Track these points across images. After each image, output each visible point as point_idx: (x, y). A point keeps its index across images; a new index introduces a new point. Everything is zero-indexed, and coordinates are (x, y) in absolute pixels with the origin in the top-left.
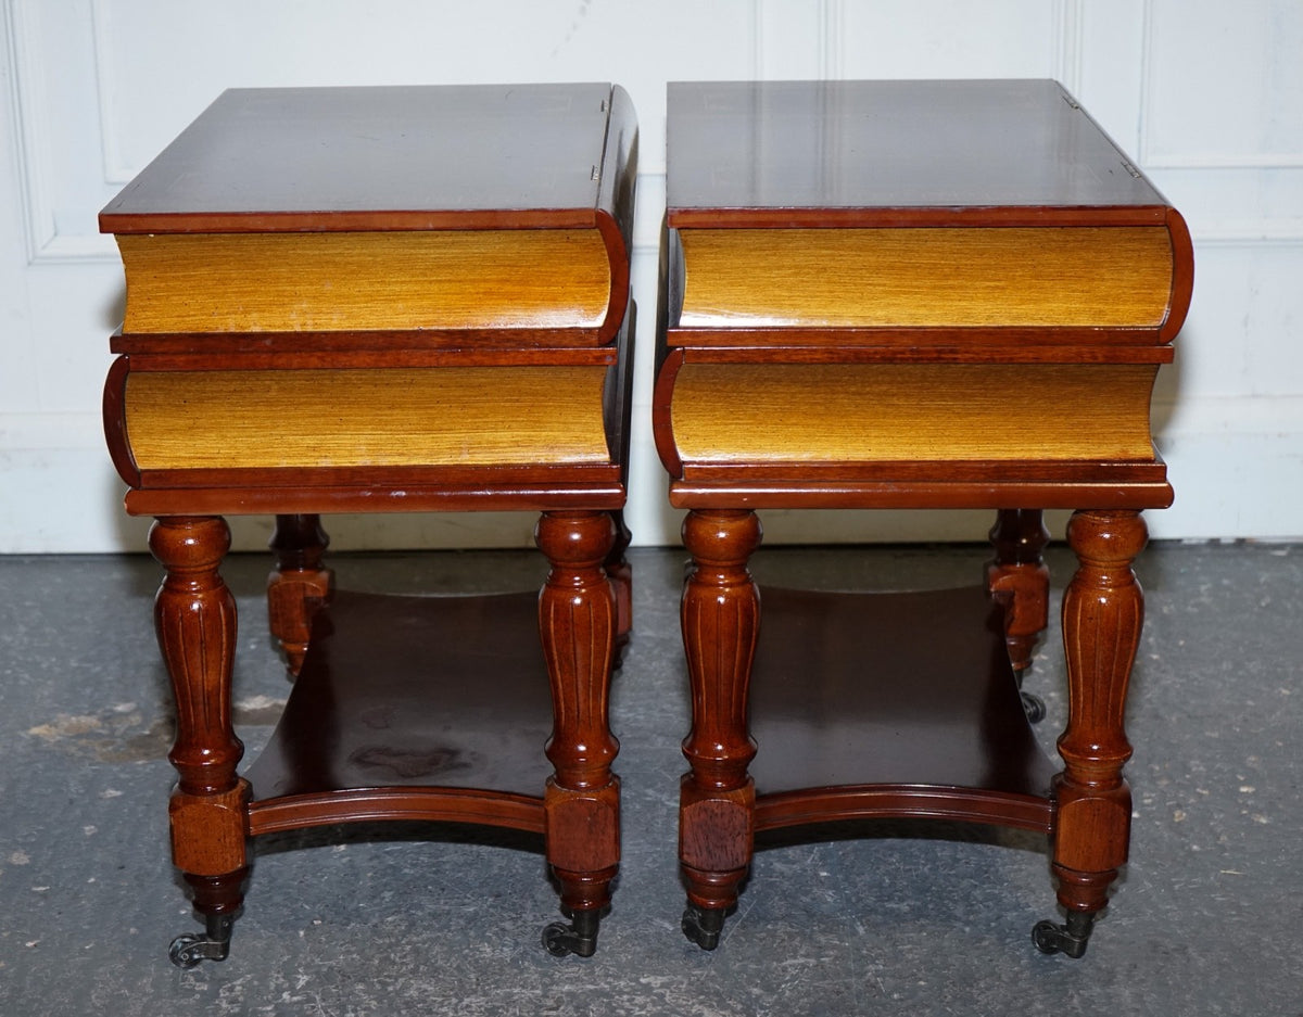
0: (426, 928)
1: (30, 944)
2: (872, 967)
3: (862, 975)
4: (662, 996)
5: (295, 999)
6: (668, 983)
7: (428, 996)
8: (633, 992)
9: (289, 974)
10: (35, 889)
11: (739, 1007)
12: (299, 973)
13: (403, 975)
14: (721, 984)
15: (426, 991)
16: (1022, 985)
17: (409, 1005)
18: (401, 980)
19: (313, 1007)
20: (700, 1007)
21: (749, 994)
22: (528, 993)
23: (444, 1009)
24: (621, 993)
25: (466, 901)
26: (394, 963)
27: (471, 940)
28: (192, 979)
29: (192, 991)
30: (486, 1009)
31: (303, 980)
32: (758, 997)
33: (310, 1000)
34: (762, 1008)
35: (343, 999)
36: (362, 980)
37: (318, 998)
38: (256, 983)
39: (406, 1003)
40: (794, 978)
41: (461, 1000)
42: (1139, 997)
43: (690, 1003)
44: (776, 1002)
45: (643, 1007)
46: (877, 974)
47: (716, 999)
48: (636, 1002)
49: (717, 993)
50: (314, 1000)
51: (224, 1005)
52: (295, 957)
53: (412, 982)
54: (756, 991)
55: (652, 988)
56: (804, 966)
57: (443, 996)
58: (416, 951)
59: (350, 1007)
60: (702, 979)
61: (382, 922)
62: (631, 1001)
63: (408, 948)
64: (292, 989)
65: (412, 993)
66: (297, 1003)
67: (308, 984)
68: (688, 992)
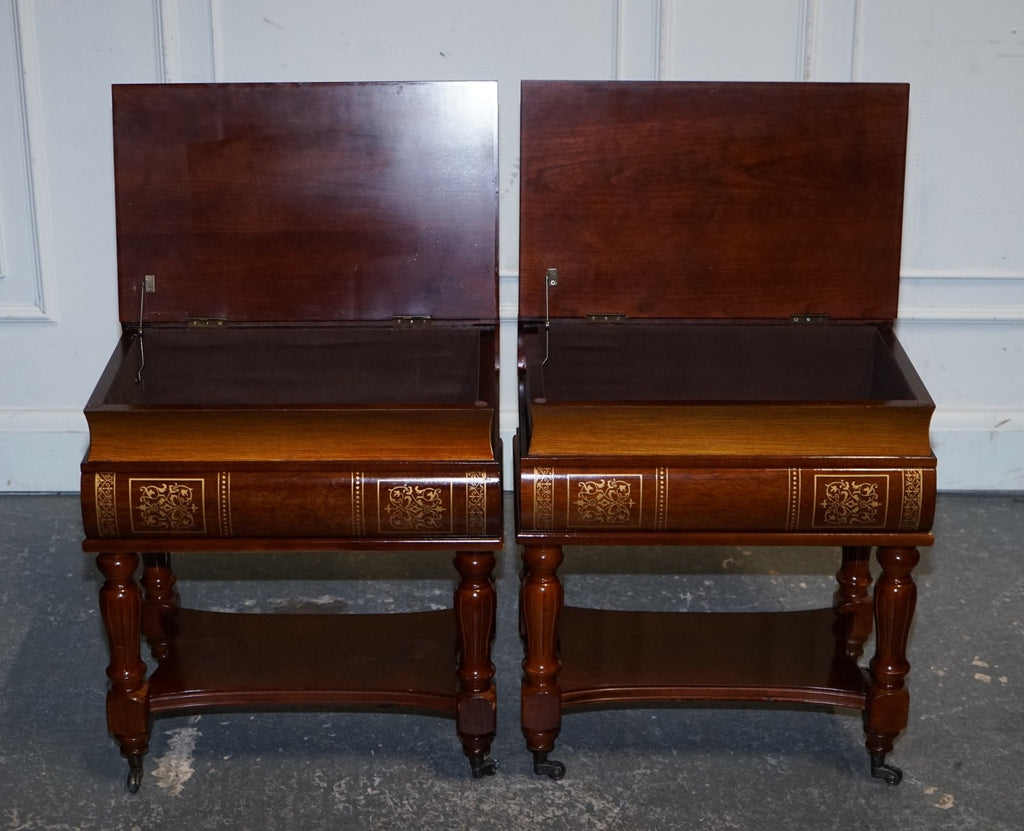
1: (226, 758)
2: (681, 776)
3: (675, 779)
4: (569, 792)
5: (375, 792)
6: (572, 784)
7: (445, 791)
8: (554, 789)
9: (370, 778)
10: (222, 723)
11: (611, 799)
12: (374, 776)
13: (430, 778)
14: (601, 785)
15: (443, 788)
16: (761, 787)
17: (436, 796)
18: (430, 781)
19: (385, 797)
21: (616, 790)
22: (498, 790)
24: (547, 789)
26: (425, 771)
28: (317, 780)
29: (318, 787)
31: (377, 781)
32: (621, 793)
33: (383, 793)
34: (623, 799)
35: (401, 792)
36: (409, 781)
37: (387, 791)
38: (352, 782)
40: (639, 781)
41: (463, 794)
42: (821, 795)
44: (631, 796)
45: (560, 798)
46: (684, 779)
48: (556, 795)
49: (599, 790)
50: (385, 793)
51: (337, 795)
52: (371, 767)
53: (436, 782)
54: (619, 789)
55: (564, 787)
56: (644, 774)
57: (453, 791)
59: (405, 798)
60: (590, 781)
62: (553, 794)
63: (431, 761)
64: (372, 786)
65: (437, 789)
66: (376, 795)
67: (380, 784)
68: (583, 789)
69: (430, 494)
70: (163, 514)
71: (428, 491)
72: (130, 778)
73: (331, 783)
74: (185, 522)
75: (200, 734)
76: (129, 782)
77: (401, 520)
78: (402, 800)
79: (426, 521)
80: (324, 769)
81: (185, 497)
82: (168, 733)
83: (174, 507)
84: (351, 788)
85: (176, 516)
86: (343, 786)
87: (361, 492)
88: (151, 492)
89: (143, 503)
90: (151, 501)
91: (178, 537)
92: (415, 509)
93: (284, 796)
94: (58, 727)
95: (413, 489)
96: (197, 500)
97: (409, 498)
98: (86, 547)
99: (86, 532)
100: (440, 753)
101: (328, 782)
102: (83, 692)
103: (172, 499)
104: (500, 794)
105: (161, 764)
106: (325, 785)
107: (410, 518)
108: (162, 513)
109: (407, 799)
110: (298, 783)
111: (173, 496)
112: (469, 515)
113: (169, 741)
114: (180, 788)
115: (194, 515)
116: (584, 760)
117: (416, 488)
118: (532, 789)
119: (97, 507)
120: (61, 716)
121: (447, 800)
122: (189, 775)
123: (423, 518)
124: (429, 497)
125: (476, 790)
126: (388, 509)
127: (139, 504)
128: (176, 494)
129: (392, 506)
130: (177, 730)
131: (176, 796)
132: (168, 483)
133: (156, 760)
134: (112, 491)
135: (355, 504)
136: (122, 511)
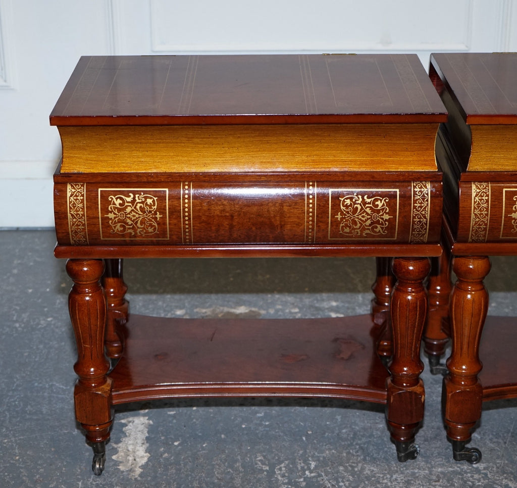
0: (363, 436)
1: (176, 444)
4: (486, 475)
5: (313, 475)
6: (487, 467)
7: (375, 474)
8: (472, 472)
9: (306, 461)
12: (310, 461)
13: (360, 462)
14: (512, 468)
15: (373, 471)
17: (368, 478)
18: (360, 465)
19: (323, 479)
20: (506, 481)
22: (422, 473)
23: (385, 481)
25: (377, 421)
26: (354, 455)
27: (386, 443)
28: (260, 464)
29: (262, 471)
30: (405, 481)
31: (313, 464)
33: (320, 476)
35: (336, 475)
36: (341, 464)
37: (323, 474)
38: (291, 466)
39: (366, 477)
41: (392, 476)
43: (501, 478)
45: (479, 481)
47: (512, 476)
48: (475, 477)
49: (512, 473)
50: (322, 476)
51: (280, 478)
52: (305, 452)
53: (365, 465)
55: (480, 470)
57: (383, 474)
58: (361, 448)
59: (340, 480)
60: (502, 465)
61: (340, 432)
62: (472, 477)
63: (358, 447)
64: (309, 469)
65: (367, 472)
66: (314, 477)
67: (316, 466)
68: (497, 472)
69: (378, 203)
70: (130, 222)
71: (376, 200)
72: (94, 462)
73: (272, 466)
74: (150, 230)
75: (151, 422)
76: (94, 467)
77: (350, 227)
78: (338, 482)
79: (373, 228)
80: (264, 454)
81: (150, 206)
82: (123, 421)
83: (139, 216)
84: (291, 471)
85: (142, 223)
86: (283, 469)
87: (314, 201)
88: (119, 201)
89: (111, 212)
90: (119, 210)
91: (142, 244)
92: (363, 217)
93: (232, 479)
94: (28, 417)
95: (363, 198)
96: (161, 209)
97: (359, 206)
98: (58, 254)
99: (58, 239)
100: (364, 440)
101: (269, 465)
102: (47, 386)
103: (138, 207)
104: (424, 477)
105: (120, 450)
106: (267, 468)
107: (359, 225)
108: (128, 221)
109: (343, 482)
110: (243, 467)
111: (139, 205)
112: (413, 222)
113: (124, 429)
114: (138, 471)
115: (158, 224)
116: (492, 445)
117: (365, 197)
118: (453, 472)
119: (69, 214)
120: (29, 407)
121: (379, 483)
122: (145, 460)
123: (370, 225)
124: (378, 205)
125: (402, 473)
126: (339, 217)
127: (108, 212)
128: (142, 203)
129: (342, 214)
130: (131, 419)
131: (136, 479)
132: (134, 193)
133: (115, 446)
134: (83, 200)
135: (308, 212)
136: (92, 218)
